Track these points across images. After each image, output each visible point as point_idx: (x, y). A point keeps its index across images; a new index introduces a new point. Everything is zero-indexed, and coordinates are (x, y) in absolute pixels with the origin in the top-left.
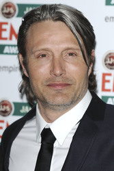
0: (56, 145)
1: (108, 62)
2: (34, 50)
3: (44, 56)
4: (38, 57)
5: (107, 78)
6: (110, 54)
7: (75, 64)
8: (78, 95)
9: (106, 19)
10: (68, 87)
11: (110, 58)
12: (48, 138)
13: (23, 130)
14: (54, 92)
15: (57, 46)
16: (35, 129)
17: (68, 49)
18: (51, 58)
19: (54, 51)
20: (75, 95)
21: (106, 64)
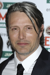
0: (24, 72)
1: (48, 31)
2: (11, 26)
3: (15, 29)
4: (13, 29)
5: (48, 39)
6: (49, 27)
7: (31, 33)
8: (33, 48)
9: (47, 10)
10: (28, 45)
11: (49, 29)
12: (20, 69)
13: (7, 65)
14: (20, 47)
15: (21, 25)
16: (14, 65)
17: (27, 26)
18: (19, 30)
19: (20, 27)
20: (32, 48)
21: (47, 32)
